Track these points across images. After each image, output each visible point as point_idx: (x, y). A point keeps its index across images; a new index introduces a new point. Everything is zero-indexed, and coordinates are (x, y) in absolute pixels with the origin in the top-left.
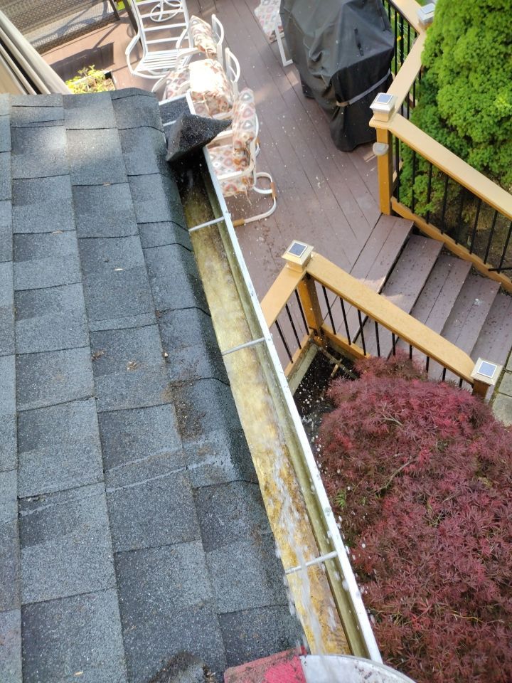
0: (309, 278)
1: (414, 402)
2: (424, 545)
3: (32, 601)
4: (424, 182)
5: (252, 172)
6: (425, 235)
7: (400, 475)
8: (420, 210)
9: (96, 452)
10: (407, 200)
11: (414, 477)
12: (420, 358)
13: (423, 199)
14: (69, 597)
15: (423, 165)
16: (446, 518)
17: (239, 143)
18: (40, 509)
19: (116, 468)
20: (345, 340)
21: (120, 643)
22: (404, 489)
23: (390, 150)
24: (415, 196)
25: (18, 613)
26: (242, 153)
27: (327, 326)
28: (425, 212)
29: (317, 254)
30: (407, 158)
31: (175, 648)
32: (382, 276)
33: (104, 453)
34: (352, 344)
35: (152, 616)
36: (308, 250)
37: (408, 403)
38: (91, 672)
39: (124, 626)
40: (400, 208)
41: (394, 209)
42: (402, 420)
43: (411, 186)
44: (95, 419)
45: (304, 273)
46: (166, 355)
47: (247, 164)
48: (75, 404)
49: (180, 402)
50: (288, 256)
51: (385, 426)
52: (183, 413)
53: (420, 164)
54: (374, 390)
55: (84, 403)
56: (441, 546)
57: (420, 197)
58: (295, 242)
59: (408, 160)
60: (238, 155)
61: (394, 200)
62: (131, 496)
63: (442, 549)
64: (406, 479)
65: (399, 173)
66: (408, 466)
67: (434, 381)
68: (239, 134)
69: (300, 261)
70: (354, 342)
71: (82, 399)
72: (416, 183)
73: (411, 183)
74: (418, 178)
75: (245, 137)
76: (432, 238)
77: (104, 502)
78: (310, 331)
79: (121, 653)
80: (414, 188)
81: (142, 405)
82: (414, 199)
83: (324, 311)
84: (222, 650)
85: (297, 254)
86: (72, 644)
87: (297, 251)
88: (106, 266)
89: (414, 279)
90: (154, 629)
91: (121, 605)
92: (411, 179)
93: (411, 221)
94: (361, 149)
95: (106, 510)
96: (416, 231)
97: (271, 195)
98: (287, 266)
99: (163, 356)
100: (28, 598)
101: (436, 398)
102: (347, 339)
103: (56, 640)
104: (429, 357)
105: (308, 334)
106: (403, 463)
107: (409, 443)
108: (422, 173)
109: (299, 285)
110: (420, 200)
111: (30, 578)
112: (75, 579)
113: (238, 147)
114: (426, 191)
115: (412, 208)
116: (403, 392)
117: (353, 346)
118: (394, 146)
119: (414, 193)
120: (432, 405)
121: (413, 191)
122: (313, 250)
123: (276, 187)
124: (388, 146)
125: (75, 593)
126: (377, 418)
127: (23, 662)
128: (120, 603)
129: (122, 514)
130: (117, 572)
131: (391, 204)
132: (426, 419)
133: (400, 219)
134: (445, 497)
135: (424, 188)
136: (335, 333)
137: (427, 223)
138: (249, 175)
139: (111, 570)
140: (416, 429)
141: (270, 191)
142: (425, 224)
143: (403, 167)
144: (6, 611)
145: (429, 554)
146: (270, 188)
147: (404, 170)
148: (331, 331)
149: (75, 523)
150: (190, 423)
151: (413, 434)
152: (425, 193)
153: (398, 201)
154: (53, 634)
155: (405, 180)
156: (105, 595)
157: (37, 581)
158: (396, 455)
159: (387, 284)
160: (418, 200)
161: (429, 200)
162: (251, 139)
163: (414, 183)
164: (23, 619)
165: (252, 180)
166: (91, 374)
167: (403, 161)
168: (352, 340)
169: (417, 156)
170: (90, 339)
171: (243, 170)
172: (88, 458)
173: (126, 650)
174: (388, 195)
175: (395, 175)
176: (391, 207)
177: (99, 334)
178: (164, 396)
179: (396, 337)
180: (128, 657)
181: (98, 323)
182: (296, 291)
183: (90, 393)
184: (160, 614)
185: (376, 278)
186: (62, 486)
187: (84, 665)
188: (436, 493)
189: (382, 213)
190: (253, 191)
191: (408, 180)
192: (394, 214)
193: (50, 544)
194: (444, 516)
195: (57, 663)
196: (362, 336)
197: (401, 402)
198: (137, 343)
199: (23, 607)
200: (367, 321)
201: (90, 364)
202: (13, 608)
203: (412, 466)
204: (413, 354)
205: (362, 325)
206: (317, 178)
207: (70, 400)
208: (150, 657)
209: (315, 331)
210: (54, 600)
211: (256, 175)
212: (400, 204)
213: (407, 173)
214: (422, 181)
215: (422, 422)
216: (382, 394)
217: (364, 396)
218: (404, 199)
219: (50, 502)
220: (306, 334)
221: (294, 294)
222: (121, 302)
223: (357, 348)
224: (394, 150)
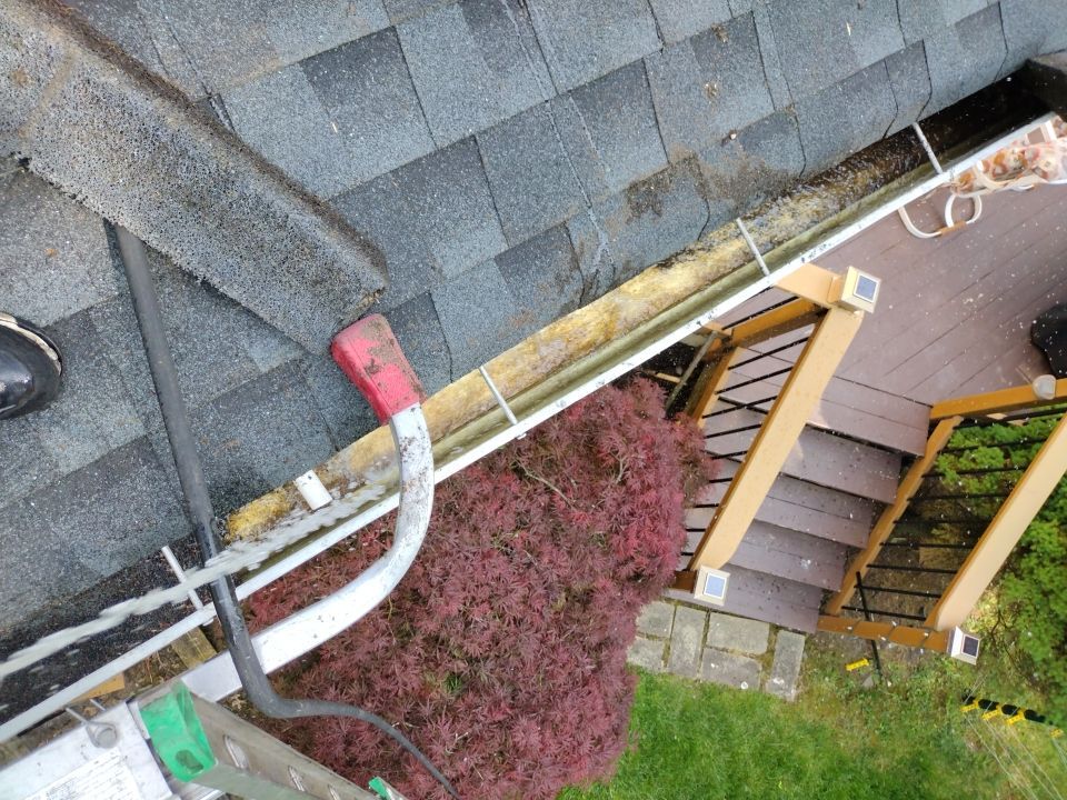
0: (819, 314)
1: (651, 496)
2: (467, 534)
4: (993, 462)
5: (984, 188)
6: (903, 474)
7: (548, 490)
8: (945, 463)
10: (959, 440)
11: (548, 509)
12: (715, 493)
13: (964, 463)
15: (1022, 457)
16: (506, 557)
17: (1036, 155)
20: (719, 387)
22: (529, 497)
23: (1045, 402)
24: (967, 452)
26: (1018, 164)
27: (741, 354)
28: (941, 470)
29: (861, 321)
30: (1030, 431)
32: (829, 423)
34: (718, 396)
36: (867, 305)
37: (649, 487)
40: (944, 432)
41: (942, 423)
42: (623, 483)
43: (983, 444)
45: (827, 305)
47: (997, 177)
50: (853, 275)
51: (611, 461)
53: (1022, 452)
54: (658, 440)
56: (470, 556)
57: (967, 459)
58: (878, 281)
59: (1027, 433)
60: (1012, 158)
61: (957, 421)
63: (467, 558)
64: (544, 500)
65: (1004, 423)
66: (562, 499)
67: (684, 519)
68: (1052, 153)
69: (848, 296)
70: (720, 399)
72: (990, 451)
73: (989, 442)
74: (998, 452)
75: (1048, 164)
76: (899, 485)
78: (728, 332)
80: (981, 448)
82: (963, 450)
83: (764, 347)
85: (859, 287)
87: (864, 288)
89: (830, 469)
92: (996, 442)
93: (925, 452)
94: (1038, 357)
96: (907, 461)
97: (944, 225)
98: (836, 278)
101: (663, 523)
102: (722, 388)
104: (718, 508)
105: (724, 329)
106: (564, 491)
107: (593, 495)
108: (1007, 456)
109: (805, 300)
110: (961, 460)
113: (1028, 155)
114: (978, 467)
115: (946, 450)
116: (663, 480)
117: (714, 398)
118: (1049, 408)
119: (972, 449)
120: (653, 520)
121: (976, 448)
122: (866, 313)
123: (959, 232)
124: (1051, 398)
126: (622, 449)
131: (951, 417)
132: (632, 514)
133: (926, 435)
134: (531, 553)
135: (982, 463)
136: (730, 368)
137: (923, 476)
138: (977, 184)
140: (614, 503)
141: (950, 222)
142: (921, 473)
143: (1013, 427)
145: (457, 541)
146: (955, 222)
147: (1009, 428)
148: (731, 364)
151: (609, 502)
152: (973, 466)
153: (955, 428)
155: (992, 433)
158: (572, 481)
159: (817, 432)
160: (961, 456)
161: (961, 473)
162: (1045, 175)
163: (989, 446)
165: (970, 190)
167: (1025, 424)
168: (722, 395)
169: (1037, 445)
171: (986, 172)
174: (964, 412)
175: (999, 416)
176: (944, 418)
179: (741, 458)
182: (795, 298)
185: (825, 414)
188: (534, 539)
189: (931, 407)
190: (950, 194)
191: (993, 438)
192: (933, 425)
194: (507, 554)
196: (733, 409)
197: (650, 478)
200: (759, 415)
203: (563, 505)
204: (718, 485)
205: (751, 407)
206: (981, 295)
209: (728, 339)
211: (977, 195)
212: (950, 431)
213: (1004, 434)
214: (993, 458)
215: (626, 509)
216: (656, 451)
217: (647, 427)
218: (959, 436)
220: (723, 326)
221: (791, 296)
223: (712, 404)
224: (1042, 409)
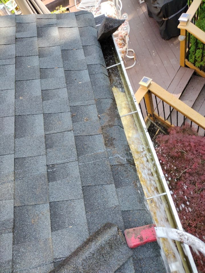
0: (149, 92)
1: (192, 144)
2: (194, 200)
3: (53, 201)
4: (200, 52)
5: (126, 49)
6: (199, 76)
7: (185, 173)
8: (197, 64)
9: (74, 150)
10: (192, 60)
11: (190, 174)
12: (195, 127)
13: (199, 60)
14: (66, 201)
15: (200, 45)
16: (203, 191)
17: (121, 36)
18: (55, 169)
19: (82, 156)
20: (163, 119)
21: (85, 218)
22: (186, 179)
23: (186, 38)
24: (196, 58)
25: (48, 205)
26: (122, 40)
27: (156, 113)
28: (200, 66)
29: (154, 82)
30: (193, 42)
31: (105, 222)
32: (180, 93)
33: (77, 151)
34: (166, 120)
35: (96, 210)
36: (150, 80)
37: (190, 144)
38: (75, 227)
39: (86, 212)
40: (188, 64)
41: (186, 64)
42: (186, 151)
43: (195, 54)
44: (73, 138)
45: (148, 90)
46: (99, 116)
47: (124, 45)
48: (66, 132)
49: (105, 134)
50: (141, 83)
51: (180, 153)
52: (106, 138)
53: (199, 45)
54: (175, 139)
55: (69, 132)
56: (201, 201)
57: (198, 59)
58: (144, 77)
59: (194, 43)
60: (121, 42)
61: (186, 60)
62: (88, 167)
63: (201, 203)
64: (187, 175)
65: (189, 48)
66: (188, 170)
67: (201, 136)
68: (121, 32)
69: (146, 85)
70: (167, 119)
71: (68, 131)
72: (197, 53)
73: (194, 53)
74: (198, 51)
75: (124, 34)
76: (202, 77)
77: (78, 168)
78: (149, 115)
79: (86, 221)
80: (196, 55)
81: (90, 134)
82: (195, 59)
83: (155, 106)
84: (123, 223)
85: (145, 82)
86: (68, 217)
87: (145, 81)
88: (76, 82)
89: (193, 95)
90: (97, 214)
91: (85, 205)
92: (195, 51)
93: (194, 69)
94: (173, 39)
95: (79, 171)
96: (195, 74)
97: (133, 58)
98: (141, 87)
99: (98, 116)
100: (52, 200)
101: (201, 143)
102: (164, 119)
103: (62, 215)
104: (199, 126)
105: (148, 116)
106: (186, 168)
107: (189, 161)
108: (199, 49)
109: (145, 95)
110: (198, 60)
111: (52, 193)
112: (68, 194)
113: (121, 38)
114: (201, 56)
115: (194, 65)
116: (188, 140)
117: (166, 121)
118: (188, 37)
119: (195, 57)
120: (200, 145)
121: (195, 56)
122: (152, 81)
123: (136, 55)
124: (185, 37)
125: (68, 199)
126: (176, 150)
127: (51, 221)
128: (85, 204)
129: (85, 173)
130: (83, 193)
131: (185, 62)
132: (197, 151)
133: (189, 68)
134: (203, 183)
135: (200, 55)
136: (159, 116)
137: (201, 70)
138: (125, 50)
139: (81, 192)
140: (193, 155)
141: (133, 57)
142: (200, 71)
143: (191, 46)
144: (44, 204)
145: (195, 204)
146: (133, 56)
147: (191, 47)
148: (158, 115)
149: (68, 175)
150: (109, 142)
151: (192, 157)
152: (200, 57)
153: (188, 61)
154: (61, 213)
155: (192, 52)
156: (79, 201)
157: (55, 194)
158: (183, 165)
159: (182, 96)
160: (197, 60)
161: (202, 60)
162: (126, 35)
163: (196, 53)
164: (50, 207)
165: (126, 52)
166: (71, 122)
167: (191, 43)
168: (166, 119)
169: (198, 41)
170: (70, 109)
171: (122, 48)
172: (71, 152)
173: (88, 220)
174: (184, 59)
175: (187, 49)
176: (185, 63)
177: (74, 107)
178: (99, 131)
179: (185, 117)
180: (88, 223)
181: (73, 103)
182: (144, 98)
183: (71, 129)
184: (100, 209)
185: (177, 93)
186: (62, 161)
187: (72, 224)
188: (199, 181)
189: (181, 66)
190: (126, 57)
191: (193, 52)
192: (186, 66)
193: (59, 182)
194: (203, 190)
195: (63, 223)
196: (171, 117)
197: (187, 144)
198: (88, 111)
199: (50, 203)
200: (173, 110)
201: (71, 118)
202: (46, 202)
203: (190, 170)
204: (192, 125)
205: (171, 112)
206: (153, 51)
207: (64, 131)
208: (96, 223)
209: (151, 115)
210: (61, 201)
211: (128, 50)
212: (189, 62)
213: (192, 49)
214: (199, 52)
215: (195, 152)
216: (179, 140)
217: (171, 141)
218: (191, 60)
219: (58, 167)
220: (147, 116)
221: (143, 99)
222: (81, 95)
223: (168, 122)
224: (188, 39)
